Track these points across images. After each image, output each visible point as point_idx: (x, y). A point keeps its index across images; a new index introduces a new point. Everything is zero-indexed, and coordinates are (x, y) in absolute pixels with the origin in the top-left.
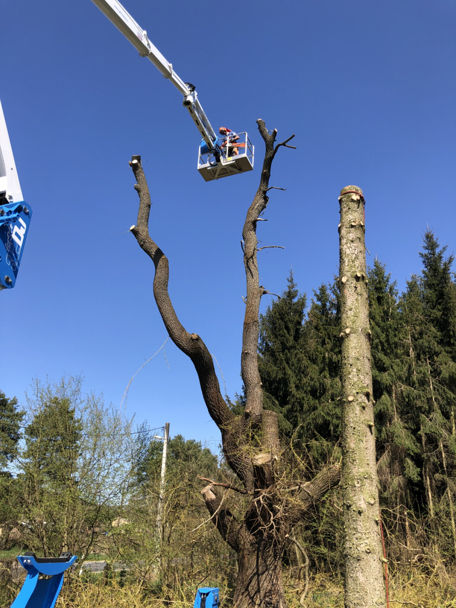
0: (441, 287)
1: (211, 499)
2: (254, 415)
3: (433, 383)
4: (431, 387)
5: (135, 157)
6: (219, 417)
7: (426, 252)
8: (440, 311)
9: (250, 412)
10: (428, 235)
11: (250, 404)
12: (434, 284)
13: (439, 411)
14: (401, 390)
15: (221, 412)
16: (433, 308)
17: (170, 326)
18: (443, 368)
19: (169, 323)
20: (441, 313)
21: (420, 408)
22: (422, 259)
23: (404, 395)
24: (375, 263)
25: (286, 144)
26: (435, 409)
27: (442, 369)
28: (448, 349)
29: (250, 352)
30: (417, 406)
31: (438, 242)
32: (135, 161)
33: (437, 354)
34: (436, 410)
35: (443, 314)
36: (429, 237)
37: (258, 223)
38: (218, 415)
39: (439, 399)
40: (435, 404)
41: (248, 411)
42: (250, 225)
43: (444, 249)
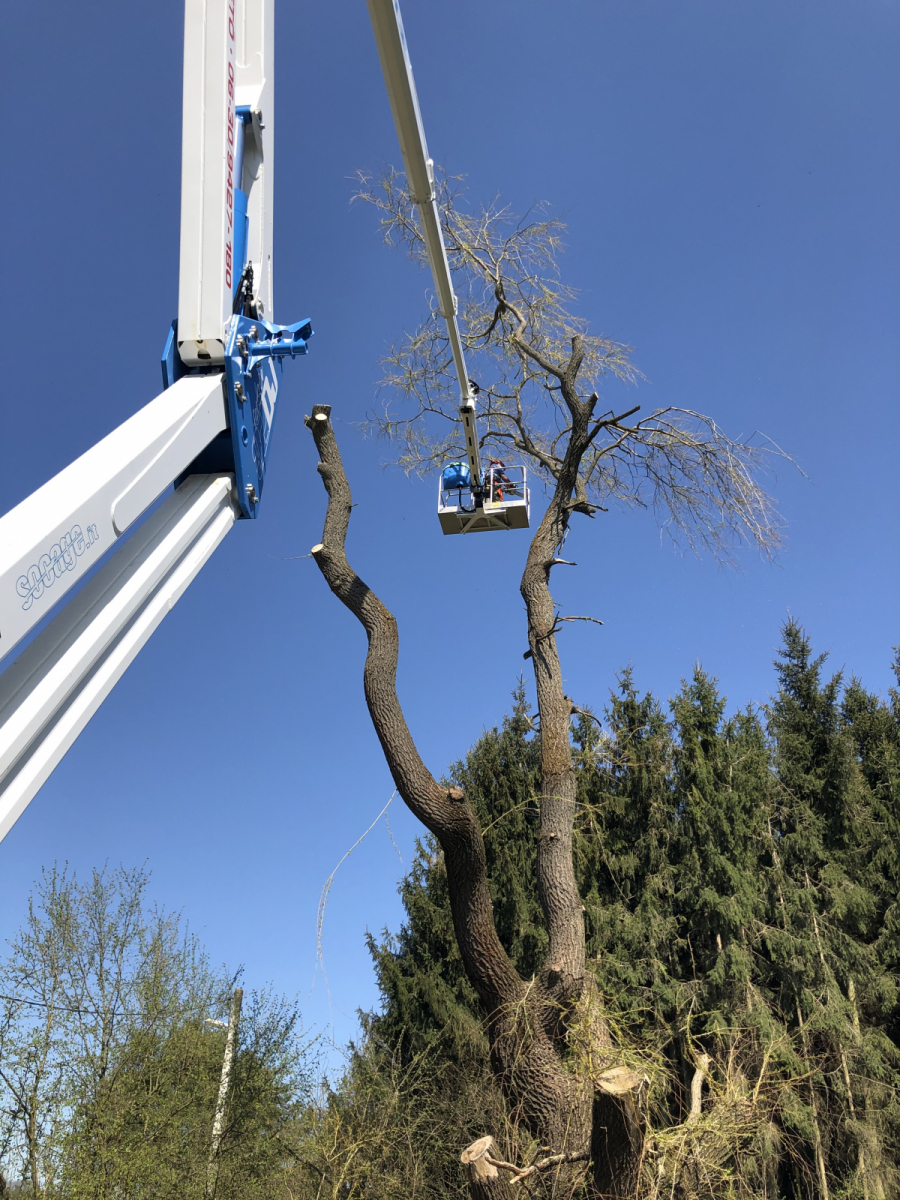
0: (822, 732)
1: (488, 1177)
2: (570, 978)
3: (819, 924)
4: (817, 930)
5: (322, 408)
6: (490, 980)
7: (785, 661)
8: (819, 777)
9: (562, 971)
10: (790, 630)
11: (561, 952)
12: (805, 725)
13: (835, 983)
14: (762, 936)
15: (496, 969)
16: (807, 771)
17: (403, 765)
18: (835, 893)
19: (399, 759)
20: (823, 782)
21: (800, 974)
22: (780, 675)
23: (770, 947)
24: (697, 674)
25: (619, 423)
26: (827, 979)
27: (833, 895)
28: (839, 853)
29: (559, 835)
30: (795, 970)
31: (811, 645)
32: (321, 417)
33: (822, 864)
34: (829, 981)
35: (829, 784)
36: (791, 634)
37: (553, 569)
38: (489, 976)
39: (832, 958)
40: (827, 969)
41: (558, 969)
42: (539, 571)
43: (822, 658)
